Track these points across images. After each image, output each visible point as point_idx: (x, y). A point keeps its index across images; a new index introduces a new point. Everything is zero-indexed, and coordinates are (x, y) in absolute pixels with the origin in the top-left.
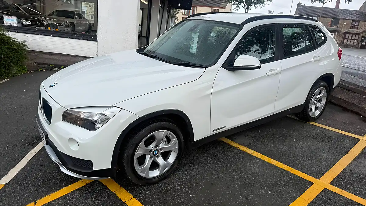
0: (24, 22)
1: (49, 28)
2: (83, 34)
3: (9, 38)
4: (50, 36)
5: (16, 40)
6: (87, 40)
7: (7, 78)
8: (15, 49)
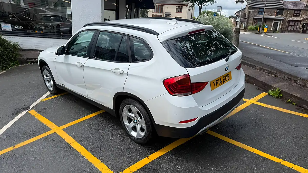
0: (17, 27)
1: (36, 31)
2: (62, 35)
3: (5, 41)
4: (36, 37)
5: (10, 42)
6: (64, 39)
7: (4, 71)
8: (9, 49)
